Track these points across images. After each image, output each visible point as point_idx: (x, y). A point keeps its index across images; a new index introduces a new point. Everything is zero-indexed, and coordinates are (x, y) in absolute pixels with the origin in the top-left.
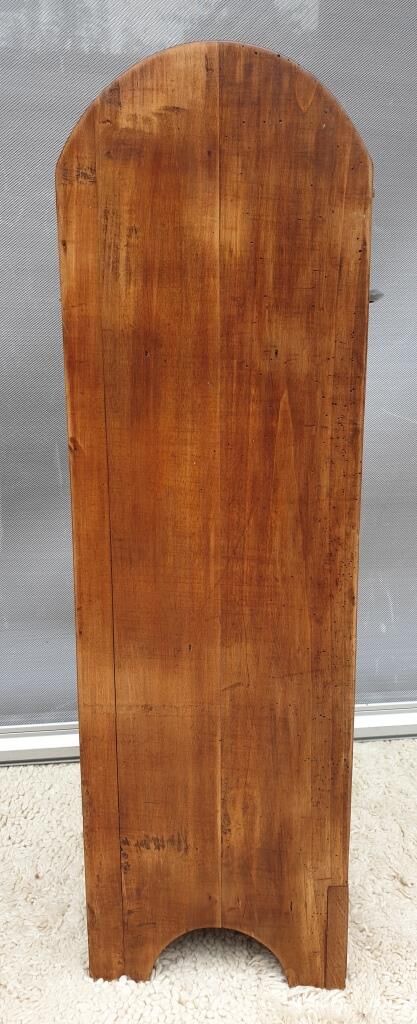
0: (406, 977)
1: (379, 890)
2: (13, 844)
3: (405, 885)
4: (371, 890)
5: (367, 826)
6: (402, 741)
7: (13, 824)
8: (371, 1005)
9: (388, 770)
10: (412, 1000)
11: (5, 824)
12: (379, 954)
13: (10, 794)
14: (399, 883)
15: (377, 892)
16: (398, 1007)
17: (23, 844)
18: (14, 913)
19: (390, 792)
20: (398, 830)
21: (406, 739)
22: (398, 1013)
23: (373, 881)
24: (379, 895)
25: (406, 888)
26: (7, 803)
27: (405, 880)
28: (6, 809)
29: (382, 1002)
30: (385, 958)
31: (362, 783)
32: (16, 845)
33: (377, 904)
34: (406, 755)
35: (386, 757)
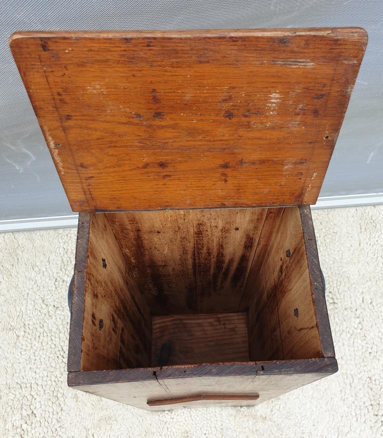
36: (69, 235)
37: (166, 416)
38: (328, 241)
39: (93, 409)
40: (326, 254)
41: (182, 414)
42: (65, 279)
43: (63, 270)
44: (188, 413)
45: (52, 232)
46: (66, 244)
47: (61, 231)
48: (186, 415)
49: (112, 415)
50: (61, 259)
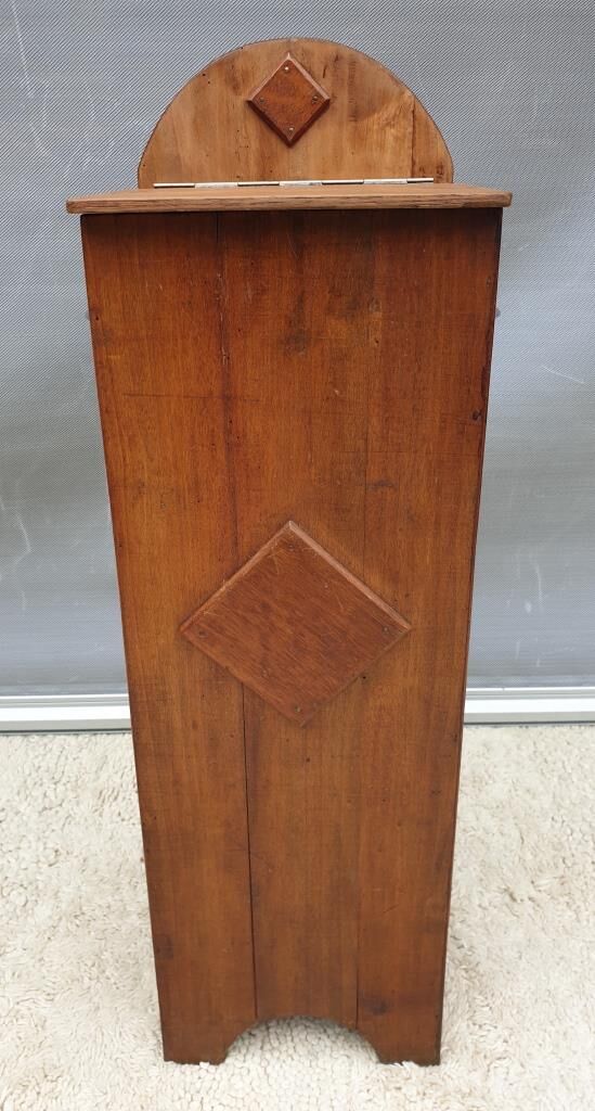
0: (498, 1002)
1: (486, 904)
2: (123, 820)
3: (514, 900)
4: (477, 902)
5: (484, 829)
6: (540, 728)
7: (124, 798)
8: (456, 1029)
9: (518, 763)
10: (500, 1027)
11: (116, 798)
12: (473, 974)
13: (123, 765)
14: (507, 899)
15: (483, 905)
16: (484, 1033)
17: (132, 821)
18: (116, 897)
19: (516, 790)
20: (518, 834)
21: (545, 726)
22: (482, 1039)
23: (481, 893)
24: (485, 909)
25: (515, 905)
26: (120, 774)
27: (516, 896)
28: (119, 781)
29: (468, 1026)
30: (479, 981)
31: (486, 777)
32: (125, 823)
33: (481, 919)
34: (541, 747)
35: (519, 748)
36: (50, 746)
37: (203, 1073)
38: (587, 766)
39: (17, 1046)
40: (587, 786)
41: (244, 1072)
42: (22, 810)
43: (22, 795)
44: (261, 1071)
45: (18, 739)
46: (40, 758)
47: (35, 738)
48: (253, 1073)
49: (62, 1061)
50: (22, 780)
